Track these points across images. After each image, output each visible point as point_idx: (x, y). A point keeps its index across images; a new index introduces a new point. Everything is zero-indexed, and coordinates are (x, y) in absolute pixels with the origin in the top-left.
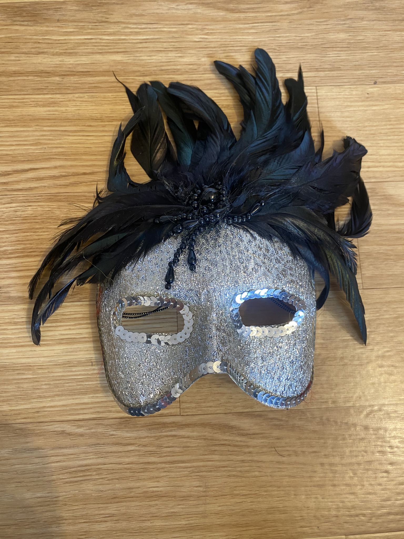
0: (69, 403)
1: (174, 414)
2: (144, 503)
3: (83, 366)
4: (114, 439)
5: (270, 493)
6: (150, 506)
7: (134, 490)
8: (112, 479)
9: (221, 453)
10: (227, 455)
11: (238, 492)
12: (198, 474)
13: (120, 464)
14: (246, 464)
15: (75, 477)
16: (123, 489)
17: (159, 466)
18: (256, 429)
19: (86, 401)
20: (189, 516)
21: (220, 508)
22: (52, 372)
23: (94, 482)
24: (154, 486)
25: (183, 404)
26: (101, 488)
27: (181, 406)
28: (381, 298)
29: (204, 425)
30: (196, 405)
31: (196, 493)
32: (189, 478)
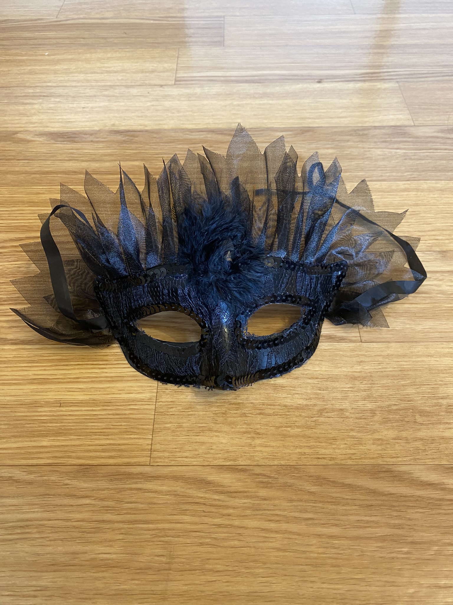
0: (25, 445)
1: (143, 464)
2: (88, 574)
3: (51, 407)
4: (68, 490)
5: (252, 571)
6: (96, 579)
7: (79, 556)
8: (55, 540)
9: (194, 514)
10: (200, 516)
11: (211, 567)
12: (162, 539)
13: (68, 520)
14: (225, 530)
15: (10, 534)
16: (66, 553)
17: (116, 525)
18: (238, 486)
19: (45, 444)
20: (143, 596)
21: (185, 588)
22: (16, 412)
23: (32, 542)
24: (105, 552)
25: (154, 453)
26: (38, 550)
27: (152, 455)
28: (382, 352)
29: (175, 478)
30: (169, 454)
31: (156, 565)
32: (151, 543)
